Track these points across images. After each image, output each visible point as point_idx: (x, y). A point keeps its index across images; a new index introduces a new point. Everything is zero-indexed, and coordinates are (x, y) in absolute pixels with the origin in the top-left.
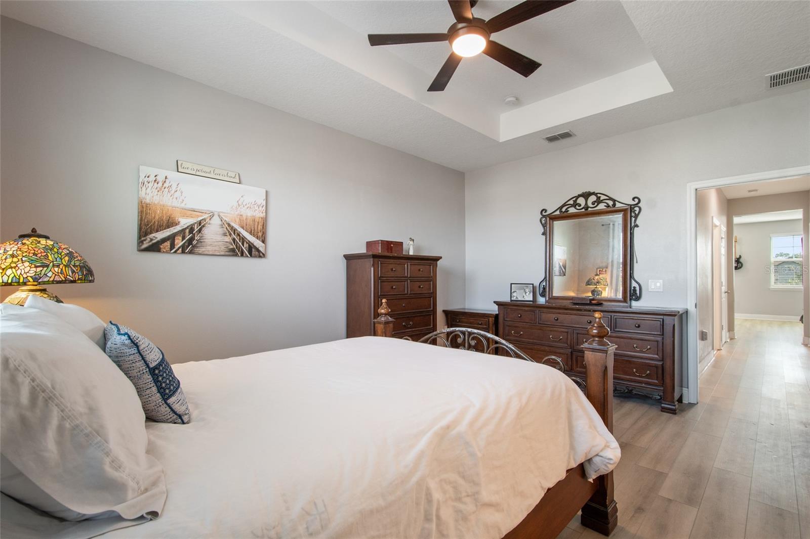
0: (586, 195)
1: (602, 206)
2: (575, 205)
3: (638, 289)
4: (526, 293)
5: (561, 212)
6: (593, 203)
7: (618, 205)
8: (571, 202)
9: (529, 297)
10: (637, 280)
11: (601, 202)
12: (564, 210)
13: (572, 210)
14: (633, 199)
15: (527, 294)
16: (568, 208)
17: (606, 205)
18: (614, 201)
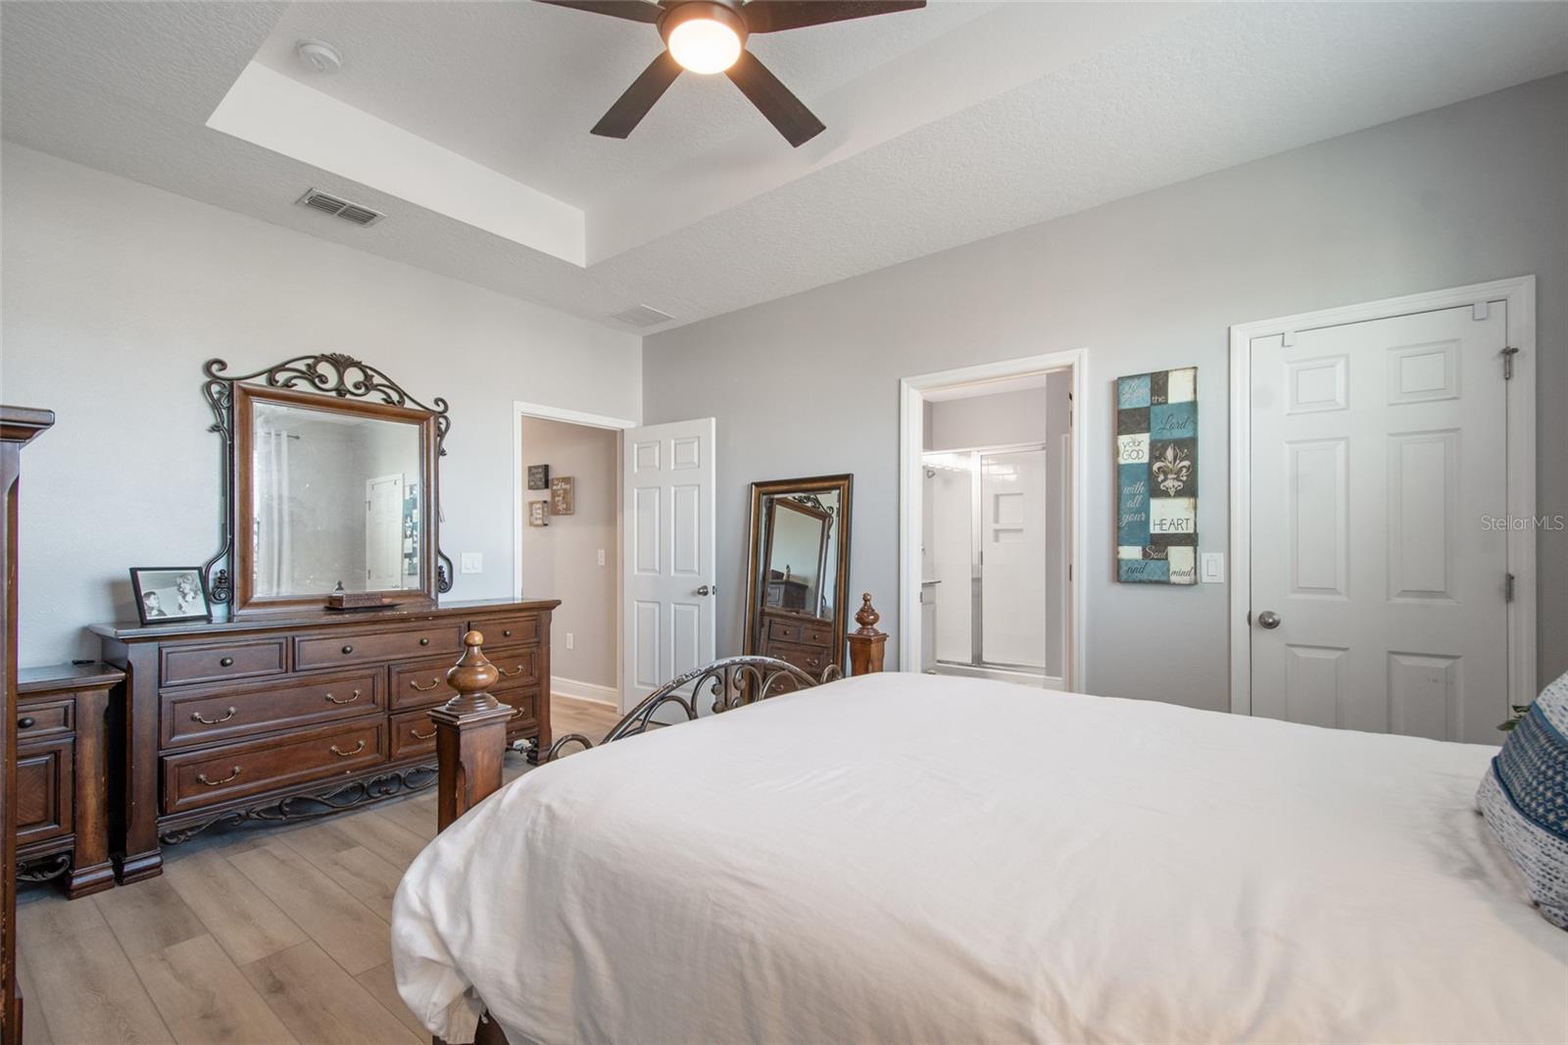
0: (341, 363)
1: (375, 398)
2: (311, 375)
3: (445, 569)
4: (184, 595)
5: (272, 382)
6: (357, 386)
7: (408, 404)
8: (301, 366)
9: (196, 606)
10: (445, 554)
11: (376, 387)
12: (281, 377)
13: (303, 386)
14: (437, 401)
15: (189, 598)
16: (295, 377)
17: (385, 397)
18: (402, 394)
